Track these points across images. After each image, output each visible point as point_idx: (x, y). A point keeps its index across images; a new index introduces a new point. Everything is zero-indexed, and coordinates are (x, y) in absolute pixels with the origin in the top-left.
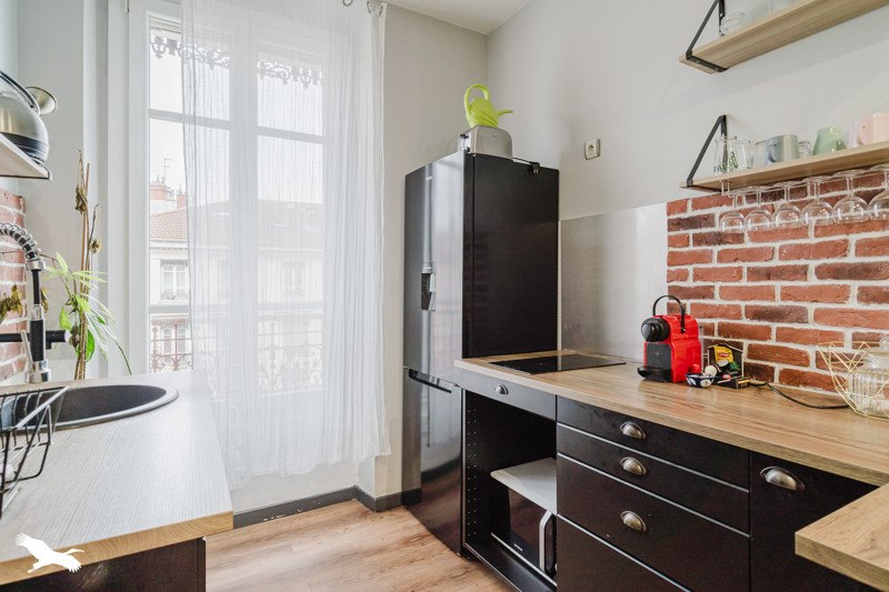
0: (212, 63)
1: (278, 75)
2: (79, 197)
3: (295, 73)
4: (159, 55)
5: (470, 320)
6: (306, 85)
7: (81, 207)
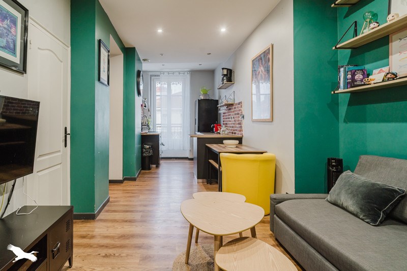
0: (165, 84)
1: (175, 84)
2: (149, 110)
3: (178, 83)
6: (180, 85)
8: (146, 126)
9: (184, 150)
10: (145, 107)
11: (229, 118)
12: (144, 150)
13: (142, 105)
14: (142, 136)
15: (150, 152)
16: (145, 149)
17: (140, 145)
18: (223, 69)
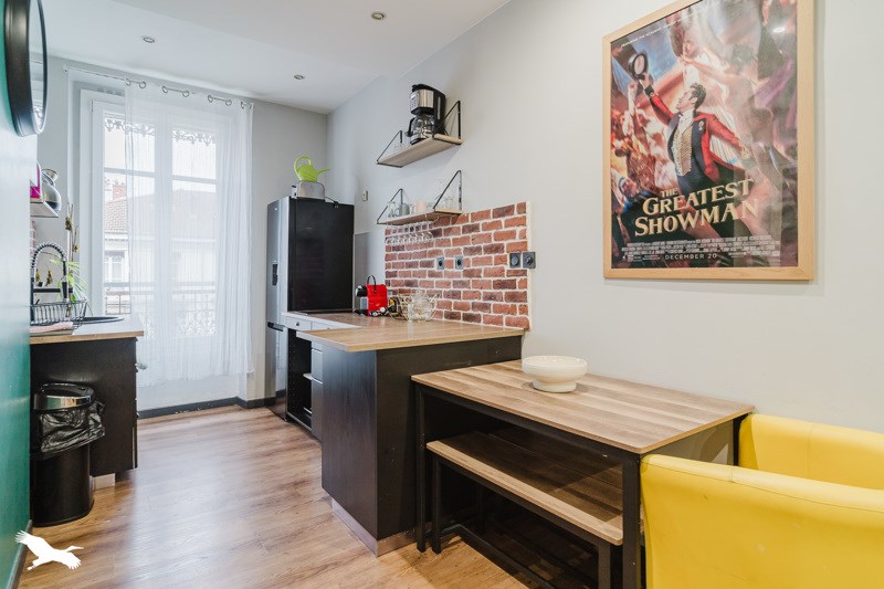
0: (144, 133)
1: (188, 138)
2: (68, 223)
3: (200, 137)
4: (109, 129)
5: (293, 290)
6: (207, 144)
7: (69, 228)
8: (58, 297)
9: (226, 374)
10: (53, 205)
11: (429, 264)
12: (50, 422)
13: (34, 192)
14: (33, 347)
15: (85, 426)
16: (54, 413)
17: (25, 400)
18: (417, 88)
